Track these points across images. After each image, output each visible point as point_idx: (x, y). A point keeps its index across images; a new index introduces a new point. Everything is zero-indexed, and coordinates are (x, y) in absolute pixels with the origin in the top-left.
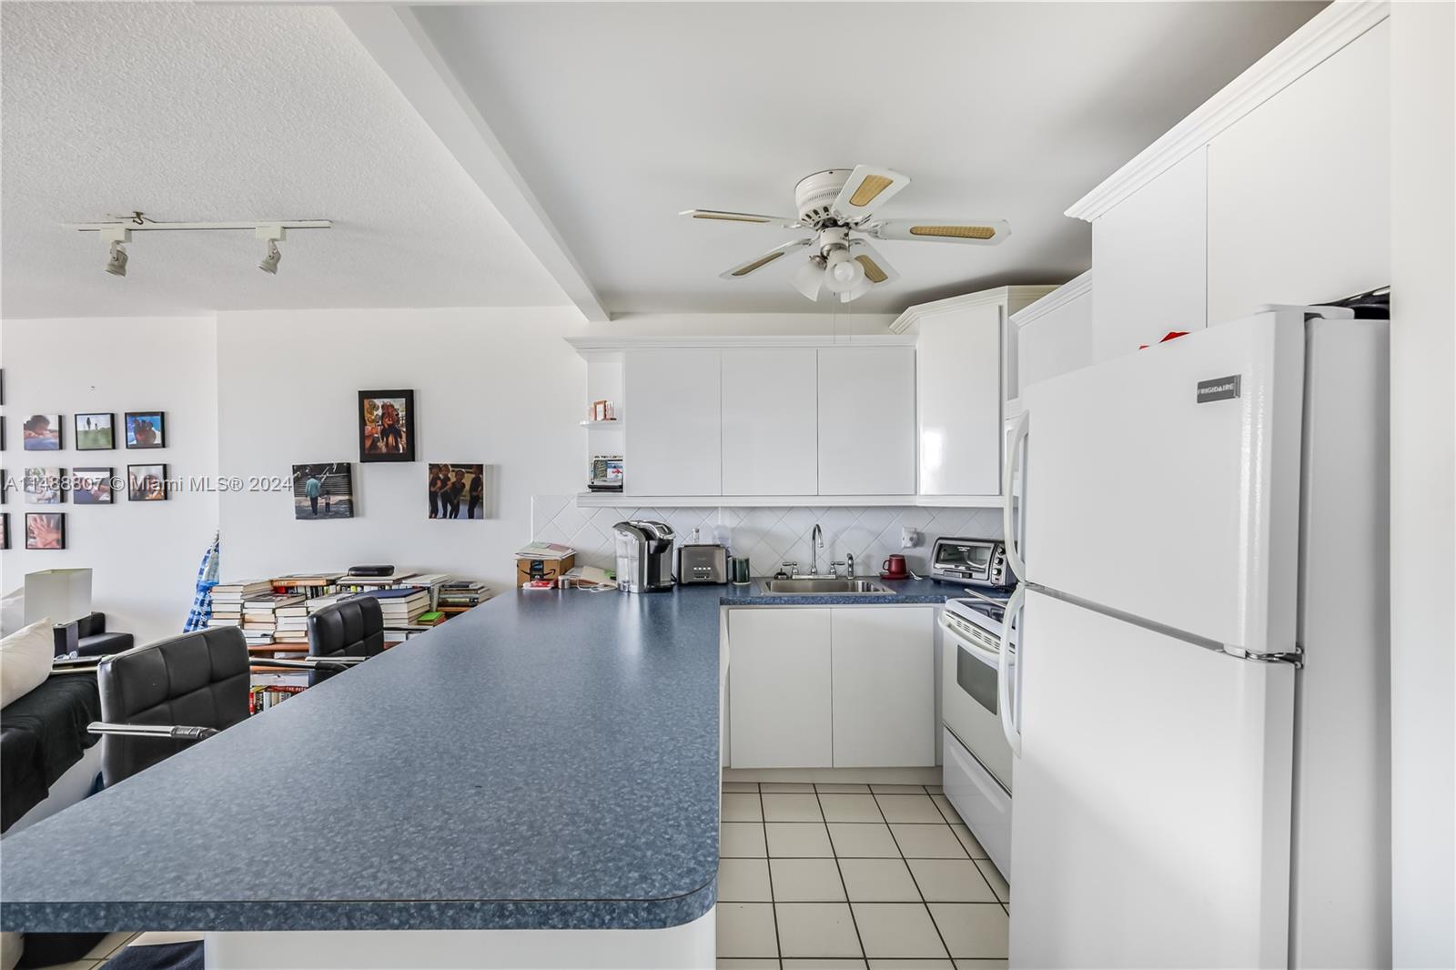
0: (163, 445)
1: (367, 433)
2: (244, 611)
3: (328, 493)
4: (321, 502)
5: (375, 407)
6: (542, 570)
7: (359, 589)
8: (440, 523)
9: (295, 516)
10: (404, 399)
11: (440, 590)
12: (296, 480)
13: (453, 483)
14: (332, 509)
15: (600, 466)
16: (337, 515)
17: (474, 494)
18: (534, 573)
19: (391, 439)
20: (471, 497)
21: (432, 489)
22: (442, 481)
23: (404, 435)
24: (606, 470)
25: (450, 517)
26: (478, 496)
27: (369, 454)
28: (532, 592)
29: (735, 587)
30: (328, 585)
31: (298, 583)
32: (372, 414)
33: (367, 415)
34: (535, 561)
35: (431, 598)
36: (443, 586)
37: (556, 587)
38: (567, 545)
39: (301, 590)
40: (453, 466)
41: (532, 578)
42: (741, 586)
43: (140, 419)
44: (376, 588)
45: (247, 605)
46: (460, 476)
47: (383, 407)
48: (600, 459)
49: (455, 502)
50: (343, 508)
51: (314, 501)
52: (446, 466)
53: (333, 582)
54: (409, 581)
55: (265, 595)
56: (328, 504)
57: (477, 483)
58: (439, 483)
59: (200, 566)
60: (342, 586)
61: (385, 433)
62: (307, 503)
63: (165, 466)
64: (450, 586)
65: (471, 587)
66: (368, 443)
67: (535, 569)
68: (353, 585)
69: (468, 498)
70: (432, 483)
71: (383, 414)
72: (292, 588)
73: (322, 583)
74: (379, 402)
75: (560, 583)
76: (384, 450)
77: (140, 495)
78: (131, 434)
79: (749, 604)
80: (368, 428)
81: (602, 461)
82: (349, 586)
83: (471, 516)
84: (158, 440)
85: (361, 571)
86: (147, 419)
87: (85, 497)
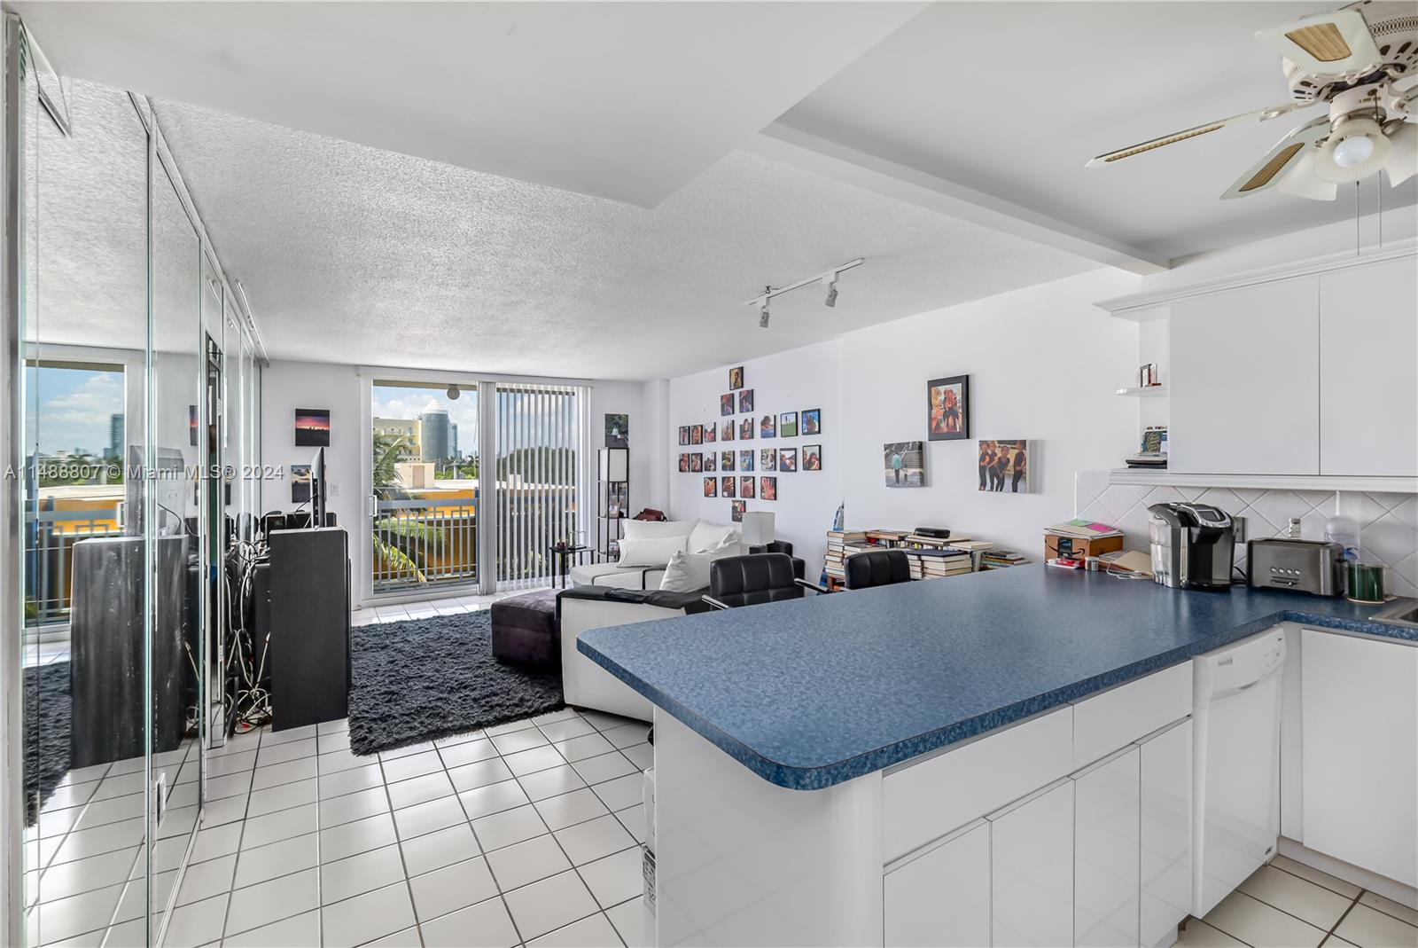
0: (819, 432)
1: (933, 416)
2: (845, 552)
3: (906, 466)
4: (902, 473)
5: (938, 393)
6: (1070, 548)
7: (920, 546)
8: (987, 494)
9: (885, 483)
10: (960, 384)
11: (982, 556)
12: (887, 456)
13: (999, 458)
14: (909, 479)
15: (1154, 438)
16: (912, 485)
17: (1018, 468)
18: (1062, 550)
19: (951, 419)
20: (1015, 471)
21: (982, 464)
22: (990, 456)
23: (960, 416)
24: (1160, 443)
25: (997, 490)
26: (1021, 470)
27: (935, 435)
28: (1057, 569)
29: (1352, 605)
30: (900, 541)
31: (882, 536)
32: (936, 399)
33: (933, 401)
34: (1063, 538)
35: (973, 563)
36: (985, 553)
37: (1081, 567)
38: (1113, 526)
39: (884, 542)
40: (1000, 442)
41: (1060, 554)
42: (1363, 606)
43: (809, 414)
44: (931, 547)
45: (846, 548)
46: (1005, 451)
47: (945, 392)
48: (1155, 430)
49: (1001, 476)
50: (917, 479)
51: (897, 472)
52: (993, 442)
53: (902, 539)
54: (954, 544)
55: (860, 543)
56: (906, 475)
57: (1020, 459)
58: (988, 458)
59: (834, 517)
60: (909, 542)
61: (946, 415)
62: (893, 474)
63: (820, 446)
64: (991, 554)
65: (1008, 557)
66: (934, 424)
67: (1063, 545)
68: (917, 542)
69: (1012, 473)
70: (982, 459)
71: (945, 399)
72: (878, 539)
73: (895, 538)
74: (942, 389)
75: (1086, 564)
76: (945, 430)
77: (808, 466)
78: (804, 425)
79: (1336, 627)
80: (934, 411)
81: (1155, 433)
82: (913, 543)
83: (1015, 490)
84: (817, 429)
85: (923, 532)
86: (811, 414)
87: (785, 468)
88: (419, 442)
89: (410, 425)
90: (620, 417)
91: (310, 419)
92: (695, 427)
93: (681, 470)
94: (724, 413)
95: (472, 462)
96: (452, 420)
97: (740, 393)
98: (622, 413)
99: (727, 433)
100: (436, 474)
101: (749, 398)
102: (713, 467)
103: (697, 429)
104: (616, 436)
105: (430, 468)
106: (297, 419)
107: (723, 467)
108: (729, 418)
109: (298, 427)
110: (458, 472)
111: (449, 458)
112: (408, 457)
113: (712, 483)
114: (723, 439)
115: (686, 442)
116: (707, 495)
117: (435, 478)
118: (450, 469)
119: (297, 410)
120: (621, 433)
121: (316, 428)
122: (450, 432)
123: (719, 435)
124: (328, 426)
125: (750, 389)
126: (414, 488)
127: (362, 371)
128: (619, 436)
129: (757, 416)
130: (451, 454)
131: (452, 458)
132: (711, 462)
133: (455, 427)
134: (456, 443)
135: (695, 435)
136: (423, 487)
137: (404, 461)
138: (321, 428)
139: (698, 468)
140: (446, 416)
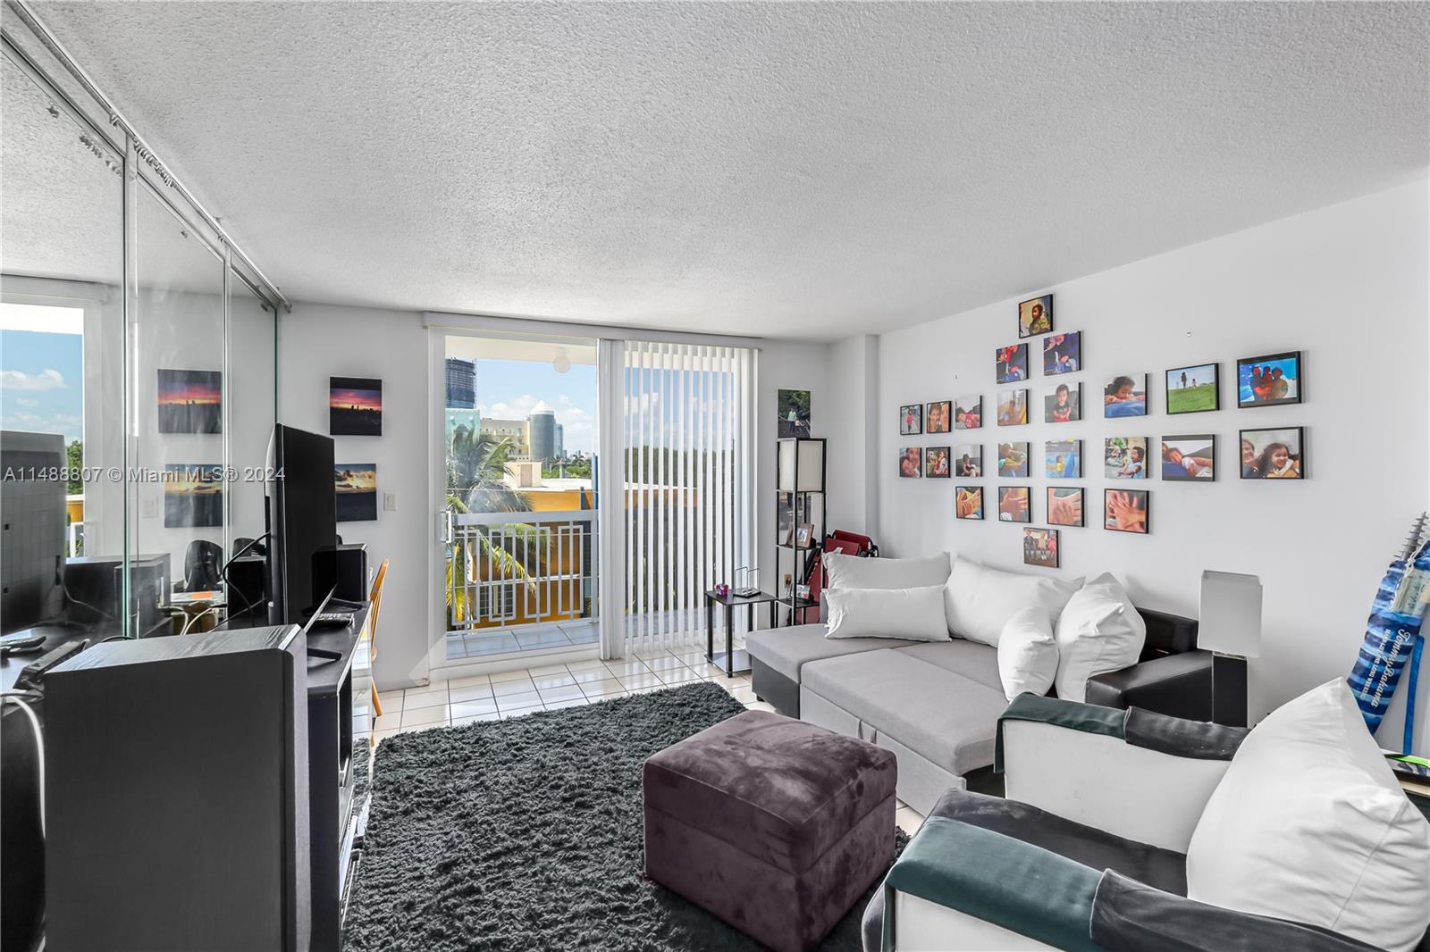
0: (1300, 399)
43: (1260, 366)
59: (1378, 585)
63: (1301, 430)
77: (1258, 471)
78: (1246, 389)
84: (1291, 394)
86: (1273, 364)
87: (1177, 473)
88: (528, 441)
89: (519, 425)
90: (799, 394)
91: (352, 393)
92: (936, 405)
93: (903, 474)
94: (1002, 377)
95: (576, 461)
96: (558, 420)
97: (1047, 342)
98: (802, 388)
99: (1011, 413)
100: (543, 473)
101: (1073, 346)
102: (976, 469)
103: (940, 408)
104: (793, 423)
105: (537, 467)
106: (332, 393)
107: (1000, 470)
108: (1018, 387)
109: (336, 405)
110: (563, 472)
111: (555, 457)
112: (518, 457)
113: (974, 497)
114: (1001, 423)
115: (915, 428)
116: (962, 514)
117: (542, 477)
118: (555, 467)
119: (332, 379)
120: (800, 418)
121: (361, 407)
122: (556, 432)
123: (991, 415)
124: (380, 403)
125: (1072, 330)
126: (522, 486)
127: (429, 319)
128: (797, 423)
129: (1095, 377)
130: (557, 453)
131: (558, 457)
132: (972, 461)
133: (561, 428)
134: (562, 443)
135: (934, 417)
136: (531, 486)
137: (513, 460)
138: (369, 408)
139: (942, 469)
140: (553, 416)
